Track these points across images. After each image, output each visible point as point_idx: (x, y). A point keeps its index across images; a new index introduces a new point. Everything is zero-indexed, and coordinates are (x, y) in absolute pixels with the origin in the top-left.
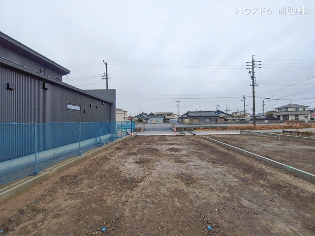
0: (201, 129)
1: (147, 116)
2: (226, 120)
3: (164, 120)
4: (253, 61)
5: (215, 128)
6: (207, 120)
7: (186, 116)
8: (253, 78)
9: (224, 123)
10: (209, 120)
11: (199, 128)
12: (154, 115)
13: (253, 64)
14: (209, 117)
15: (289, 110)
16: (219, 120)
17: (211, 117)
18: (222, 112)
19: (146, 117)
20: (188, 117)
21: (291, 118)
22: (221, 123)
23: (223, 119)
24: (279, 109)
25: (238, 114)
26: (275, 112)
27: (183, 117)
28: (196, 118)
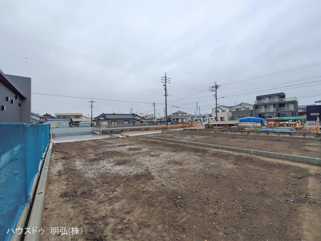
0: (128, 131)
1: (41, 118)
2: (142, 122)
3: (70, 123)
4: (166, 77)
5: (140, 130)
6: (126, 123)
7: (103, 119)
8: (165, 89)
9: (140, 125)
10: (128, 122)
11: (126, 130)
12: (53, 117)
13: (166, 80)
14: (127, 120)
15: (179, 115)
16: (137, 123)
17: (130, 120)
18: (137, 115)
19: (38, 119)
20: (106, 119)
21: (180, 121)
22: (138, 125)
23: (140, 122)
24: (174, 114)
25: (148, 117)
26: (172, 116)
27: (99, 119)
28: (115, 120)
